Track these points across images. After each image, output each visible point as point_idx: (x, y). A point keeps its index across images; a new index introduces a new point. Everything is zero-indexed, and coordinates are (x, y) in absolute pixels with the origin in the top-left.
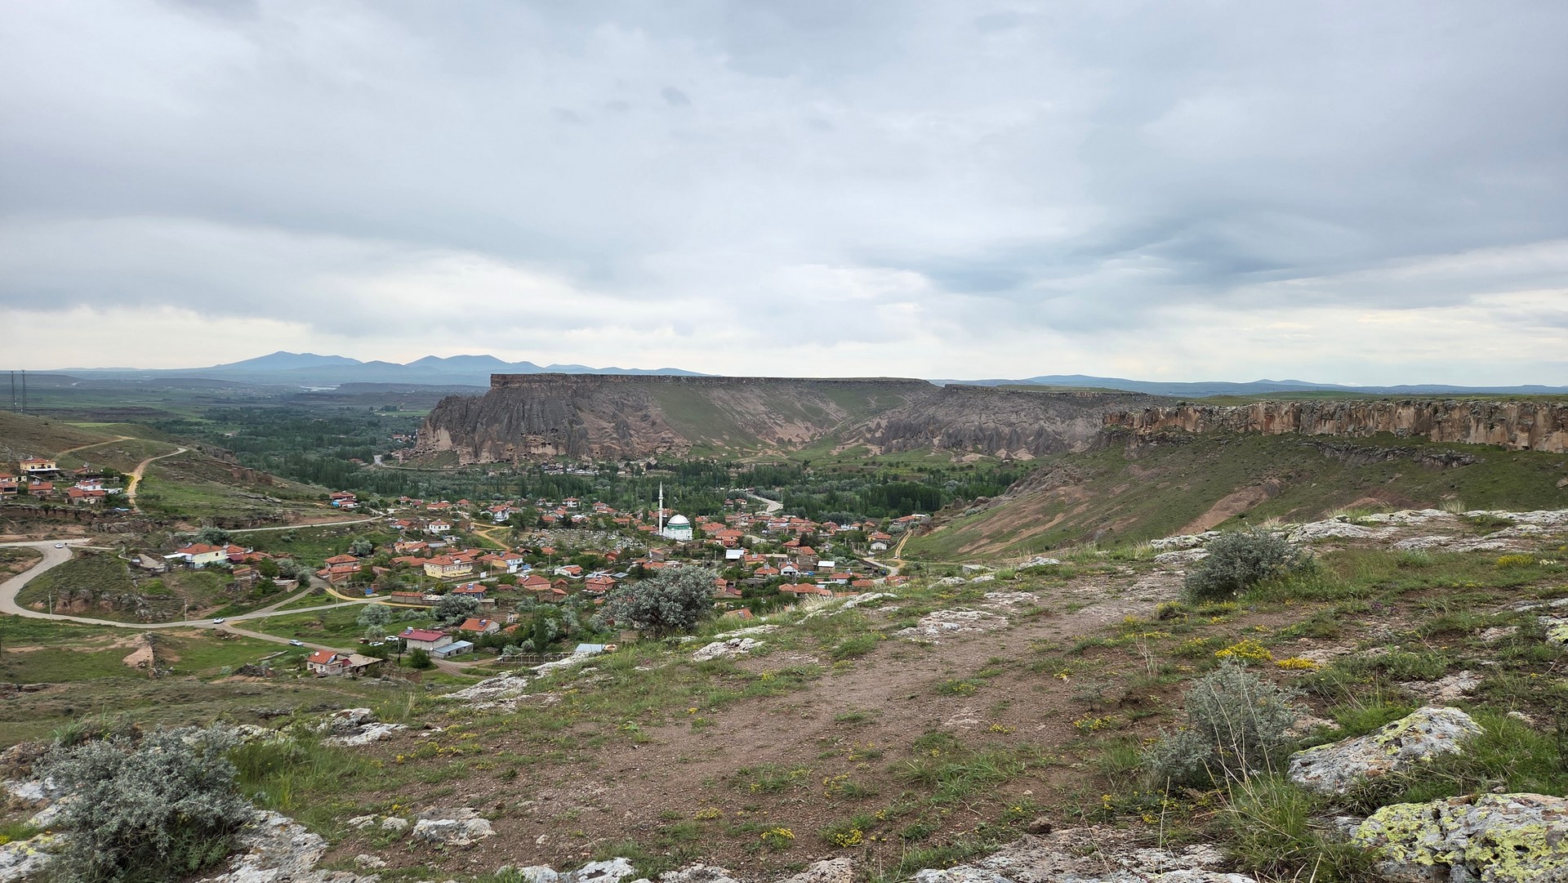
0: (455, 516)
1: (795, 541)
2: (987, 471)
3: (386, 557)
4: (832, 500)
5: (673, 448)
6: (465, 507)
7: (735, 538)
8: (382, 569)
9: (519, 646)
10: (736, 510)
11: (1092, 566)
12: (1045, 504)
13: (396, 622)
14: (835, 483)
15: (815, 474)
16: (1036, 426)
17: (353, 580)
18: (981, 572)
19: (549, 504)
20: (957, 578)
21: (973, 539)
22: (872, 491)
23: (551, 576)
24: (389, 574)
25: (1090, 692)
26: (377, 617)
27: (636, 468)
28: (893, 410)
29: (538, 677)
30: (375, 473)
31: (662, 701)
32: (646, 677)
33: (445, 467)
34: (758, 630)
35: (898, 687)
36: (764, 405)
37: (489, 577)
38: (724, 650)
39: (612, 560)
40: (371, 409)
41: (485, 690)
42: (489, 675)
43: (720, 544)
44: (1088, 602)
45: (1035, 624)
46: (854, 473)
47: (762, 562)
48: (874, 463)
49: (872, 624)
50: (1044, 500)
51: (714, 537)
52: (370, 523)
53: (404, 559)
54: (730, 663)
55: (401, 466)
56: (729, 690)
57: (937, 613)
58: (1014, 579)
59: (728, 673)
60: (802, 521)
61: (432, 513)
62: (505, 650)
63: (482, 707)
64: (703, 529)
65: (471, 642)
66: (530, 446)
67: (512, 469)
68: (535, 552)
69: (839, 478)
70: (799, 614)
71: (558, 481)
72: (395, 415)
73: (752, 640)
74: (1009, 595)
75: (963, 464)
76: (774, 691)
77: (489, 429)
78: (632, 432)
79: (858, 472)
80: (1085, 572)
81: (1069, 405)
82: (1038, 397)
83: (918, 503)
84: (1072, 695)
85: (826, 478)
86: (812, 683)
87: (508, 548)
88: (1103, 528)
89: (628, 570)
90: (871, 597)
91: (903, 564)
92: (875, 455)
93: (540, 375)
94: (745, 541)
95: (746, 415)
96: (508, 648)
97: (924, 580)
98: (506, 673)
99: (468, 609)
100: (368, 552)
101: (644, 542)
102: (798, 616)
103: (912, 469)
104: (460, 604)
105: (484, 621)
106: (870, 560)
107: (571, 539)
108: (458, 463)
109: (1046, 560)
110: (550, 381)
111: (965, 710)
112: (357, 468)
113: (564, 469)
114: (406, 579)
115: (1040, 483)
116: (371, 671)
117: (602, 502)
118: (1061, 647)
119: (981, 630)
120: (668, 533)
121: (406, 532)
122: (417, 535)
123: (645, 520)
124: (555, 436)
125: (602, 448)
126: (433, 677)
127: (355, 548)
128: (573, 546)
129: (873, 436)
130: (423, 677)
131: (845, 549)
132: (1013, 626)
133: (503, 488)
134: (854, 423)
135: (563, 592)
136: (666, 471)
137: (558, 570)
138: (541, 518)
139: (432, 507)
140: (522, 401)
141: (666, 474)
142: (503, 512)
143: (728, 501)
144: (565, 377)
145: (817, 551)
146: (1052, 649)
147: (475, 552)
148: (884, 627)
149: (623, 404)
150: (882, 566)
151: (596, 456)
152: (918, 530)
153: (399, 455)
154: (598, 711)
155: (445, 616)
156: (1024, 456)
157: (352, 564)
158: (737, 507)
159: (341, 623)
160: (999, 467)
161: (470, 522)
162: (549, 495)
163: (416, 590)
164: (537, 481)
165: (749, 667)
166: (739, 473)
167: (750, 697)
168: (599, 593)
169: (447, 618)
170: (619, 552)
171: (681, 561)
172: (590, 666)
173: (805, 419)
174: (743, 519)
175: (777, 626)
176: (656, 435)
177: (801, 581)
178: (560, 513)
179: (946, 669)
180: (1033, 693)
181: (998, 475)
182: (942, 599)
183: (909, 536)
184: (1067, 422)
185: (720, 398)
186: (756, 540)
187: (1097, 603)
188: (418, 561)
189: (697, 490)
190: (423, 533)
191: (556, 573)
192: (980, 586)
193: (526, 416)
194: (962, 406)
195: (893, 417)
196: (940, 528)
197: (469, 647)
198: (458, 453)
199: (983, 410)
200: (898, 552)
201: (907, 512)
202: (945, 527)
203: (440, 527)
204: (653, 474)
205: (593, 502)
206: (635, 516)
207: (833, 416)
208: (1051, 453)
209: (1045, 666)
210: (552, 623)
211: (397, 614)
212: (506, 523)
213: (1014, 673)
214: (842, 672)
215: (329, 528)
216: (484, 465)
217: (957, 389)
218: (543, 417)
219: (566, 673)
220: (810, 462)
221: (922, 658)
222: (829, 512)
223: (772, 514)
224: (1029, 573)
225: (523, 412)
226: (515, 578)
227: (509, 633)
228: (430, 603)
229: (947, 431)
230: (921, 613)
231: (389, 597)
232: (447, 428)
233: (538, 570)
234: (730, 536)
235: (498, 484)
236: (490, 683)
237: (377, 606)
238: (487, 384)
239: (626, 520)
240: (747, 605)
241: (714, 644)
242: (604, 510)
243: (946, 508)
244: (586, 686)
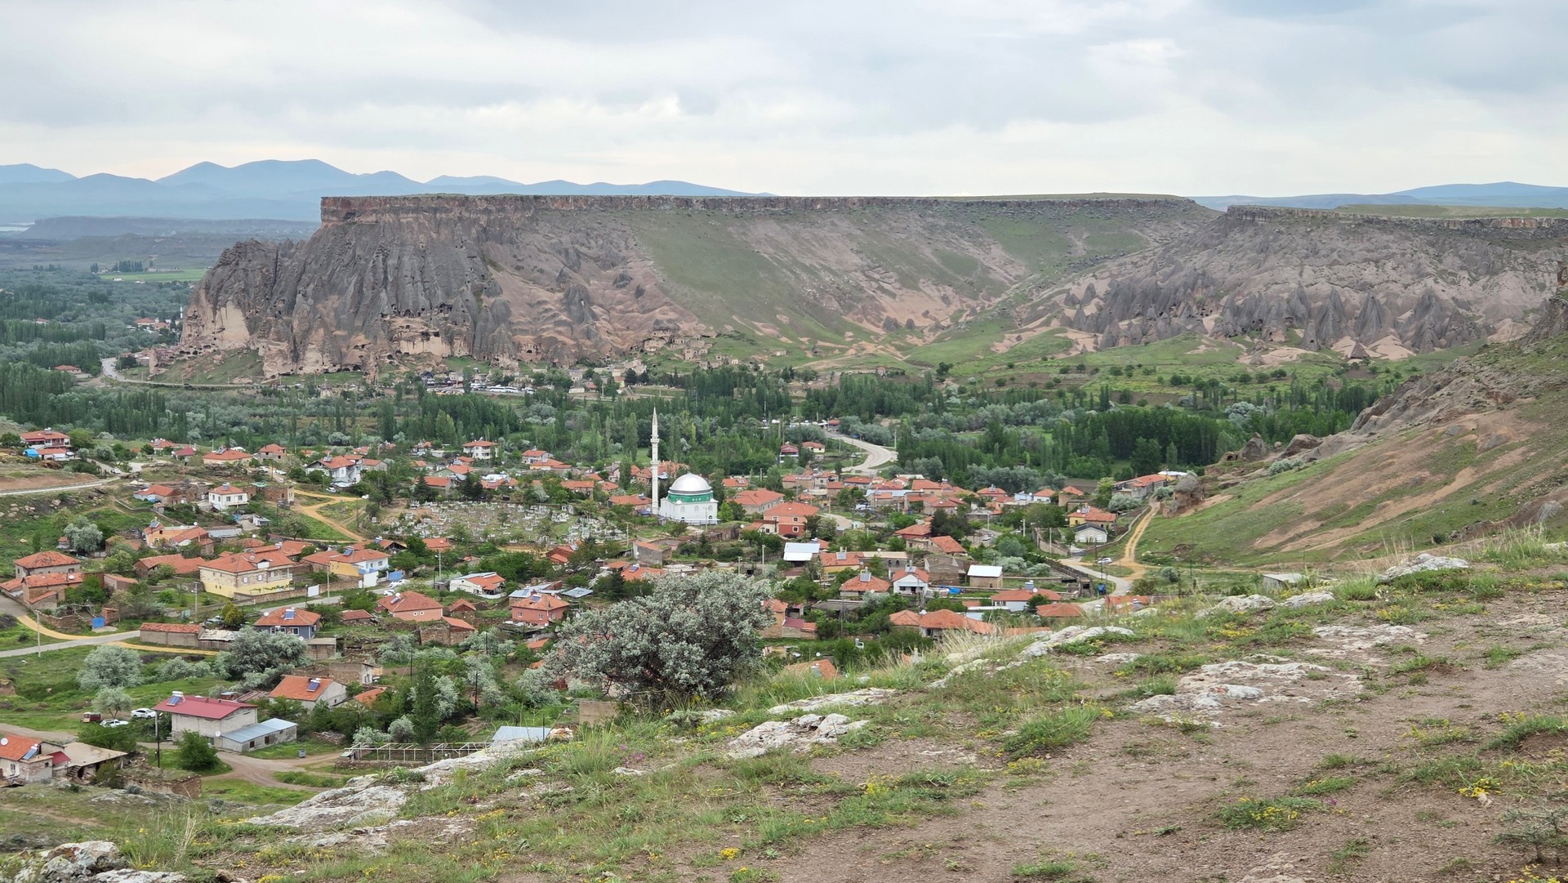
0: (258, 477)
1: (923, 525)
2: (1314, 382)
3: (128, 556)
4: (996, 444)
5: (678, 341)
6: (276, 459)
7: (802, 521)
8: (120, 578)
9: (385, 729)
10: (803, 464)
11: (1535, 573)
12: (1435, 449)
13: (151, 682)
14: (1002, 409)
15: (961, 391)
16: (1418, 290)
17: (68, 600)
18: (1306, 585)
19: (438, 454)
20: (1256, 596)
21: (1284, 522)
22: (1077, 426)
23: (443, 593)
24: (135, 590)
25: (1536, 825)
26: (115, 671)
27: (605, 380)
28: (1122, 260)
29: (427, 787)
30: (104, 393)
31: (668, 833)
32: (637, 788)
33: (236, 381)
34: (855, 698)
35: (1138, 811)
36: (858, 252)
37: (324, 595)
38: (788, 736)
39: (561, 563)
40: (95, 268)
41: (326, 810)
42: (328, 784)
43: (772, 530)
44: (1529, 644)
45: (1418, 689)
46: (1041, 389)
47: (855, 568)
48: (1081, 368)
49: (1084, 688)
50: (1432, 442)
51: (760, 518)
52: (99, 492)
53: (164, 561)
54: (801, 762)
55: (152, 379)
56: (798, 815)
57: (1216, 666)
58: (1372, 598)
59: (797, 781)
60: (936, 485)
61: (214, 471)
62: (357, 736)
63: (323, 841)
64: (738, 501)
65: (292, 720)
66: (398, 339)
67: (364, 383)
68: (411, 548)
69: (1011, 399)
70: (935, 667)
71: (455, 409)
72: (138, 279)
73: (842, 718)
74: (1363, 631)
75: (1266, 370)
76: (889, 817)
77: (319, 306)
78: (597, 310)
79: (1049, 386)
80: (1522, 585)
81: (1486, 246)
82: (1422, 228)
83: (1173, 449)
84: (1498, 831)
85: (984, 399)
86: (965, 803)
87: (359, 539)
88: (1557, 498)
89: (593, 582)
90: (1079, 634)
91: (1141, 572)
92: (1084, 352)
93: (416, 199)
94: (822, 525)
95: (822, 274)
96: (364, 735)
97: (1185, 600)
98: (362, 780)
99: (285, 657)
100: (95, 546)
101: (622, 528)
102: (933, 672)
103: (1160, 380)
104: (271, 647)
105: (317, 680)
106: (1074, 563)
107: (481, 520)
108: (262, 373)
109: (1440, 560)
110: (435, 210)
111: (1276, 858)
112: (72, 383)
113: (466, 385)
114: (167, 599)
115: (1424, 406)
116: (106, 775)
117: (539, 449)
118: (1473, 735)
119: (1306, 700)
120: (670, 510)
121: (166, 508)
122: (186, 514)
123: (625, 482)
124: (446, 319)
125: (539, 342)
126: (222, 788)
127: (70, 539)
128: (485, 535)
129: (1080, 312)
130: (204, 787)
131: (1022, 542)
132: (1372, 693)
133: (348, 422)
134: (1040, 288)
135: (466, 625)
136: (665, 387)
137: (457, 583)
138: (422, 481)
139: (215, 457)
140: (382, 249)
141: (664, 393)
142: (349, 468)
143: (788, 447)
144: (464, 201)
145: (967, 545)
146: (1455, 739)
147: (296, 547)
148: (1107, 693)
149: (578, 254)
150: (1098, 575)
151: (527, 358)
152: (1172, 503)
153: (148, 357)
154: (546, 853)
155: (243, 671)
156: (1392, 351)
157: (66, 569)
158: (806, 459)
159: (48, 681)
160: (1339, 374)
161: (285, 488)
162: (435, 435)
163: (186, 620)
164: (414, 408)
165: (838, 771)
166: (808, 390)
167: (842, 829)
168: (537, 628)
169: (246, 674)
170: (574, 547)
171: (696, 564)
172: (528, 766)
173: (941, 279)
174: (818, 482)
175: (891, 691)
176: (646, 316)
177: (934, 605)
178: (459, 470)
179: (1237, 776)
180: (1415, 826)
181: (1337, 390)
182: (1227, 638)
183: (1153, 513)
184: (1483, 280)
185: (770, 240)
186: (843, 523)
187: (1549, 647)
188: (190, 564)
189: (725, 423)
190: (198, 511)
191: (453, 589)
192: (1304, 613)
193: (390, 279)
194: (1264, 250)
195: (1120, 274)
196: (1217, 499)
197: (289, 731)
198: (261, 353)
199: (1307, 257)
200: (1130, 547)
201: (1147, 467)
202: (1226, 498)
203: (229, 499)
204: (638, 394)
205: (522, 448)
206: (605, 476)
207: (998, 275)
208: (1449, 345)
209: (1440, 772)
210: (447, 686)
211: (152, 665)
212: (354, 491)
213: (1376, 786)
214: (1024, 781)
215: (21, 501)
216: (310, 377)
217: (1253, 215)
218: (423, 282)
219: (481, 779)
220: (951, 366)
221: (1186, 755)
222: (990, 467)
223: (874, 472)
224: (1405, 586)
225: (385, 272)
226: (374, 597)
227: (364, 703)
228: (213, 645)
229: (1233, 302)
230: (1183, 667)
231: (136, 633)
232: (239, 305)
233: (419, 582)
234: (792, 516)
235: (340, 413)
236: (335, 797)
237: (115, 652)
238: (314, 217)
239: (588, 484)
240: (827, 653)
241: (768, 725)
242: (543, 464)
243: (1230, 458)
244: (520, 804)
